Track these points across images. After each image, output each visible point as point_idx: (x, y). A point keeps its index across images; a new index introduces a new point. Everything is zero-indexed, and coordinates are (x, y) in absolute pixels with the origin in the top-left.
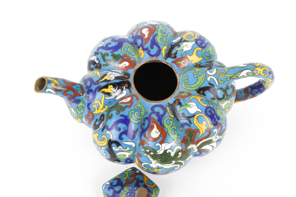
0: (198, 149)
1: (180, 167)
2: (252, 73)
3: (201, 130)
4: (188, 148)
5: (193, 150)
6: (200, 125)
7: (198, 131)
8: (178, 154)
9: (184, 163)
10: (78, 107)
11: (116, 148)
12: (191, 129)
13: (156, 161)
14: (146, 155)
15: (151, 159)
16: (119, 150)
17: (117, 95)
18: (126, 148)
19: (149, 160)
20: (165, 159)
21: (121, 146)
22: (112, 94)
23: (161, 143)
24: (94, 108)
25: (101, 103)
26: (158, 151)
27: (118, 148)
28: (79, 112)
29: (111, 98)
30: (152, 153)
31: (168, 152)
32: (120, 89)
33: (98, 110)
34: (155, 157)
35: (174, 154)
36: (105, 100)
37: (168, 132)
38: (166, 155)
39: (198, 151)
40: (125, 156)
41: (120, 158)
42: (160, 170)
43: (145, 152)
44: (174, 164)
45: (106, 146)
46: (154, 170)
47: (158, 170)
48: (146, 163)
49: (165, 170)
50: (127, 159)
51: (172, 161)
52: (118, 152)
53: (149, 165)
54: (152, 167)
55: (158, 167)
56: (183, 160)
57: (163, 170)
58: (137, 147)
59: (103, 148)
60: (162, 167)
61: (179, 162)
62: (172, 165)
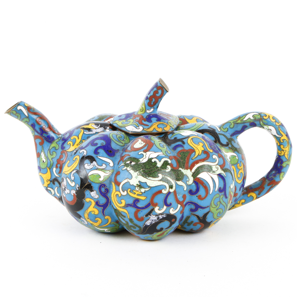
0: (193, 178)
1: (169, 190)
2: (260, 116)
3: (197, 150)
4: (180, 169)
5: (188, 180)
6: (196, 146)
7: (193, 151)
8: (167, 166)
9: (174, 186)
10: (50, 148)
11: (89, 165)
12: (185, 150)
13: (138, 172)
14: (125, 168)
15: (132, 172)
16: (92, 167)
17: (98, 131)
18: (101, 165)
19: (130, 173)
20: (150, 169)
21: (95, 161)
22: (93, 130)
23: (145, 151)
24: (70, 144)
25: (78, 138)
26: (141, 160)
27: (92, 164)
28: (50, 157)
29: (91, 133)
30: (133, 163)
31: (153, 160)
32: (103, 128)
33: (73, 146)
34: (138, 166)
35: (161, 165)
36: (84, 135)
37: (155, 144)
38: (151, 165)
39: (194, 181)
40: (100, 177)
41: (93, 182)
42: (143, 190)
43: (124, 165)
44: (160, 180)
45: (77, 167)
46: (135, 190)
47: (140, 191)
48: (126, 181)
49: (149, 190)
50: (101, 183)
51: (158, 174)
52: (90, 170)
53: (129, 183)
54: (133, 185)
55: (140, 182)
56: (173, 179)
57: (146, 190)
58: (115, 168)
59: (73, 172)
60: (146, 183)
61: (168, 179)
62: (158, 181)
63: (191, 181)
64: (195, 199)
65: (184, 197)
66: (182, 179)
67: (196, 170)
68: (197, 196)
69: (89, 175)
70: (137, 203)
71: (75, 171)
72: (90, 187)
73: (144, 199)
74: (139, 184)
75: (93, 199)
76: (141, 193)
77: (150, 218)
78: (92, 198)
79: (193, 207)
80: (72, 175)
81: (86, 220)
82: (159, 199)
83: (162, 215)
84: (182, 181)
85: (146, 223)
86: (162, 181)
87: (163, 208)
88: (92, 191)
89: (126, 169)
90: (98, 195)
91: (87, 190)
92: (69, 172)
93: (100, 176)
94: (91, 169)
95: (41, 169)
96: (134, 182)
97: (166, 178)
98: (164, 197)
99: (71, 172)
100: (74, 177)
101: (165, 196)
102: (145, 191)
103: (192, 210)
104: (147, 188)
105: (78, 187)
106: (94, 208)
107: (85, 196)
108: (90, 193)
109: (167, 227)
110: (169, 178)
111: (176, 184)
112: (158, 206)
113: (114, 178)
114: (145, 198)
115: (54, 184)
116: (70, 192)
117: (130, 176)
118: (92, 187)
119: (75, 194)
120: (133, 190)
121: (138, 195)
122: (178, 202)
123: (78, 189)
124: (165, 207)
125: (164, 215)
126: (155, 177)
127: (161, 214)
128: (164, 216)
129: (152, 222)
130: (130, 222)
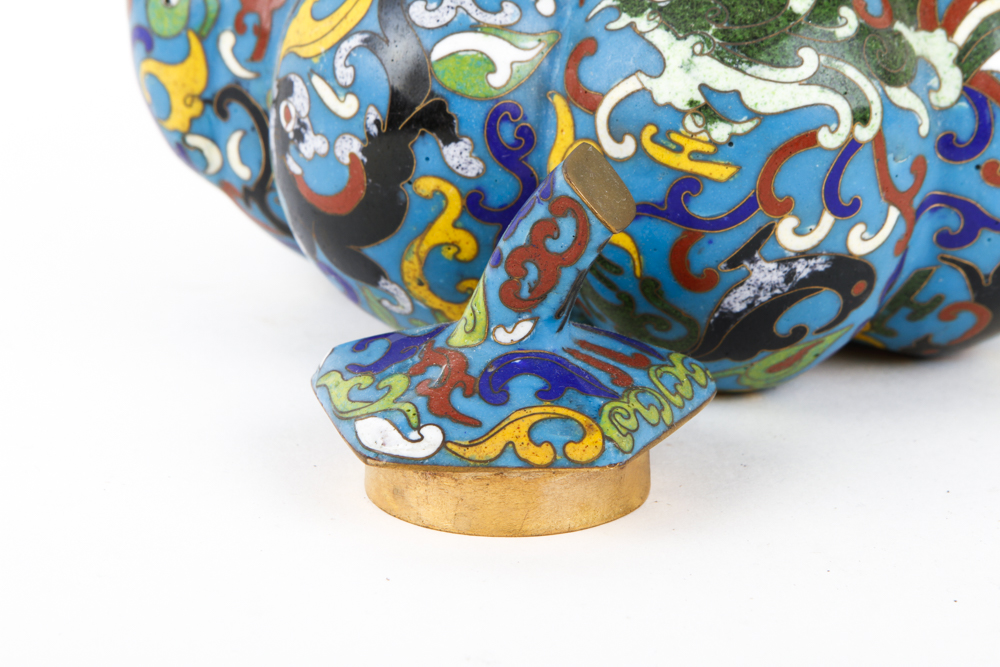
0: (964, 71)
1: (852, 132)
4: (899, 26)
5: (934, 82)
8: (837, 11)
9: (876, 109)
11: (434, 6)
13: (692, 40)
14: (625, 19)
15: (661, 38)
16: (447, 18)
18: (495, 5)
19: (650, 43)
20: (754, 21)
27: (447, 2)
38: (760, 2)
39: (965, 89)
40: (491, 67)
41: (454, 92)
42: (721, 132)
43: (618, 7)
44: (809, 82)
45: (367, 21)
46: (680, 134)
47: (704, 136)
48: (632, 85)
49: (752, 130)
50: (497, 100)
51: (797, 49)
52: (440, 33)
53: (647, 97)
54: (669, 105)
55: (706, 91)
56: (869, 76)
57: (740, 129)
58: (566, 22)
59: (346, 46)
60: (737, 93)
61: (844, 76)
62: (800, 83)
63: (950, 87)
64: (966, 179)
65: (919, 168)
66: (912, 78)
67: (976, 33)
68: (978, 167)
69: (436, 55)
70: (687, 198)
71: (356, 40)
72: (439, 121)
73: (724, 178)
74: (702, 101)
75: (451, 183)
76: (709, 148)
77: (748, 274)
78: (450, 175)
79: (954, 222)
80: (339, 63)
81: (408, 293)
82: (801, 177)
83: (812, 262)
84: (910, 88)
85: (726, 301)
86: (816, 84)
87: (818, 223)
88: (450, 138)
89: (631, 25)
90: (480, 158)
91: (423, 133)
92: (321, 47)
93: (492, 62)
94: (447, 24)
95: (158, 44)
96: (676, 87)
97: (837, 72)
98: (825, 165)
99: (336, 47)
100: (350, 70)
101: (828, 162)
102: (732, 135)
103: (945, 239)
104: (745, 118)
105: (377, 122)
106: (455, 225)
107: (412, 164)
108: (440, 150)
109: (824, 322)
110: (851, 72)
111: (886, 100)
112: (795, 215)
113: (562, 74)
114: (731, 170)
115: (223, 114)
116: (331, 146)
117: (653, 57)
118: (450, 118)
119: (360, 155)
120: (669, 132)
121: (696, 156)
122: (891, 194)
123: (374, 130)
124: (828, 219)
125: (820, 260)
126: (785, 66)
127: (807, 255)
128: (820, 265)
129: (757, 297)
130: (645, 295)
